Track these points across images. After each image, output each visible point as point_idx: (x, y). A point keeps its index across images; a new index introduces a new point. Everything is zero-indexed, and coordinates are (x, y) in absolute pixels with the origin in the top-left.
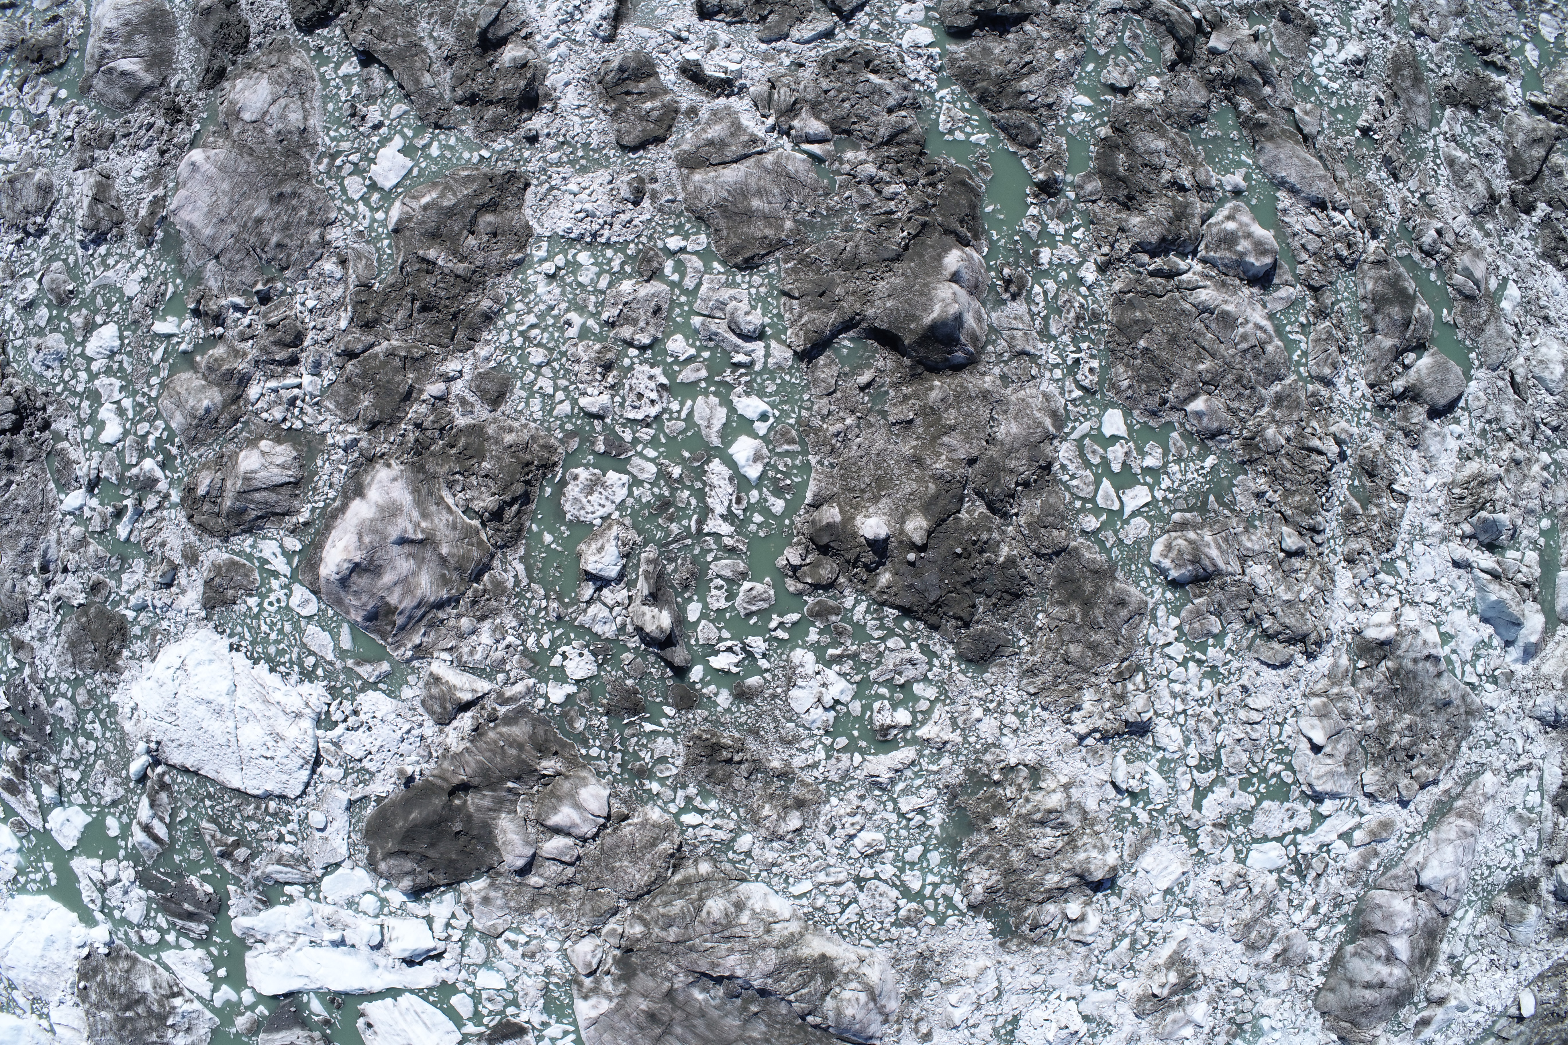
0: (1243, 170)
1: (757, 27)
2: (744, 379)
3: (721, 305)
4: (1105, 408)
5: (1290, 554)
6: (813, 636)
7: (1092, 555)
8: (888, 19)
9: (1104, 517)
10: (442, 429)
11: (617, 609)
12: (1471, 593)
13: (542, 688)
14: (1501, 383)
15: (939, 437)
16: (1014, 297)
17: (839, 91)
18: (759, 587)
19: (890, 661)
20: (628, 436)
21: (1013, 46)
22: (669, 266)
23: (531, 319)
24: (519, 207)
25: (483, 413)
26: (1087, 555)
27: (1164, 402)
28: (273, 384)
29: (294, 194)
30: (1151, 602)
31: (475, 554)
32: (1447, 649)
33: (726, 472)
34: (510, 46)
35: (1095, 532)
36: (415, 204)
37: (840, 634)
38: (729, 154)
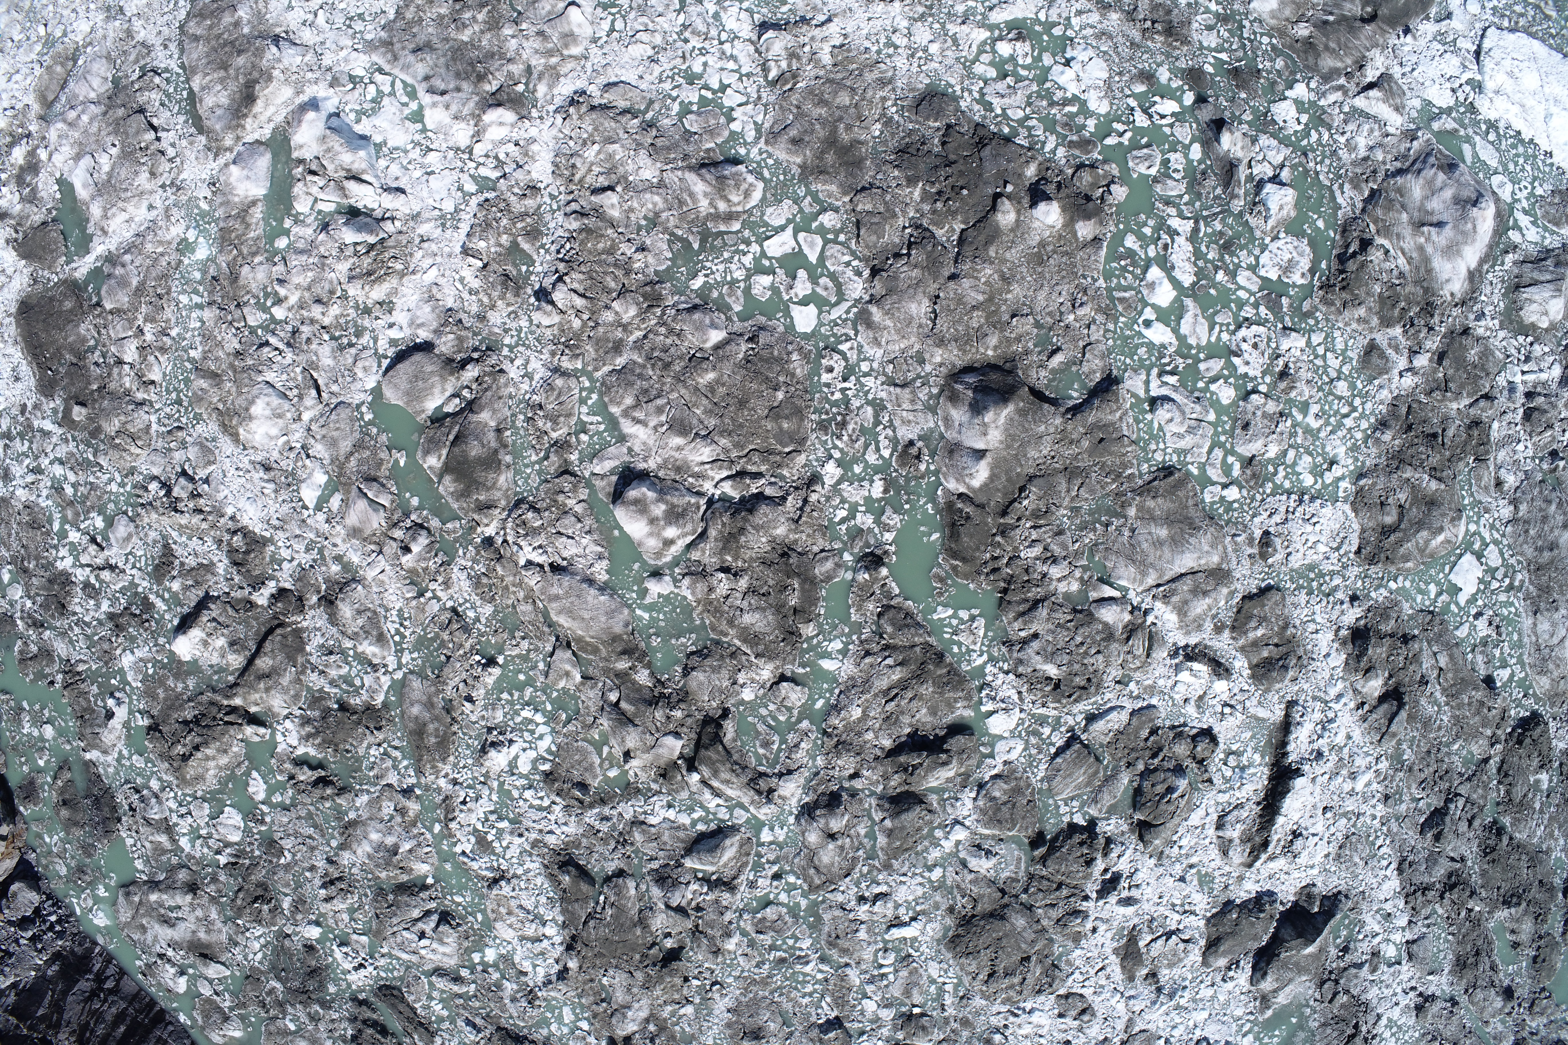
0: (648, 600)
1: (1159, 722)
2: (1166, 360)
3: (1191, 430)
4: (814, 334)
5: (611, 188)
6: (1091, 124)
7: (827, 189)
8: (1033, 740)
9: (814, 225)
10: (1412, 325)
11: (1260, 158)
12: (382, 163)
13: (1313, 96)
14: (335, 388)
15: (986, 301)
16: (911, 443)
17: (1086, 653)
18: (1142, 169)
19: (1019, 98)
20: (1263, 310)
21: (906, 719)
22: (1236, 471)
23: (1349, 422)
24: (1363, 531)
25: (1381, 338)
26: (833, 188)
27: (750, 340)
28: (1544, 376)
29: (1540, 550)
30: (762, 144)
31: (1379, 212)
32: (414, 106)
33: (1177, 274)
34: (1376, 694)
35: (824, 210)
36: (1449, 535)
37: (1067, 124)
38: (1189, 581)
